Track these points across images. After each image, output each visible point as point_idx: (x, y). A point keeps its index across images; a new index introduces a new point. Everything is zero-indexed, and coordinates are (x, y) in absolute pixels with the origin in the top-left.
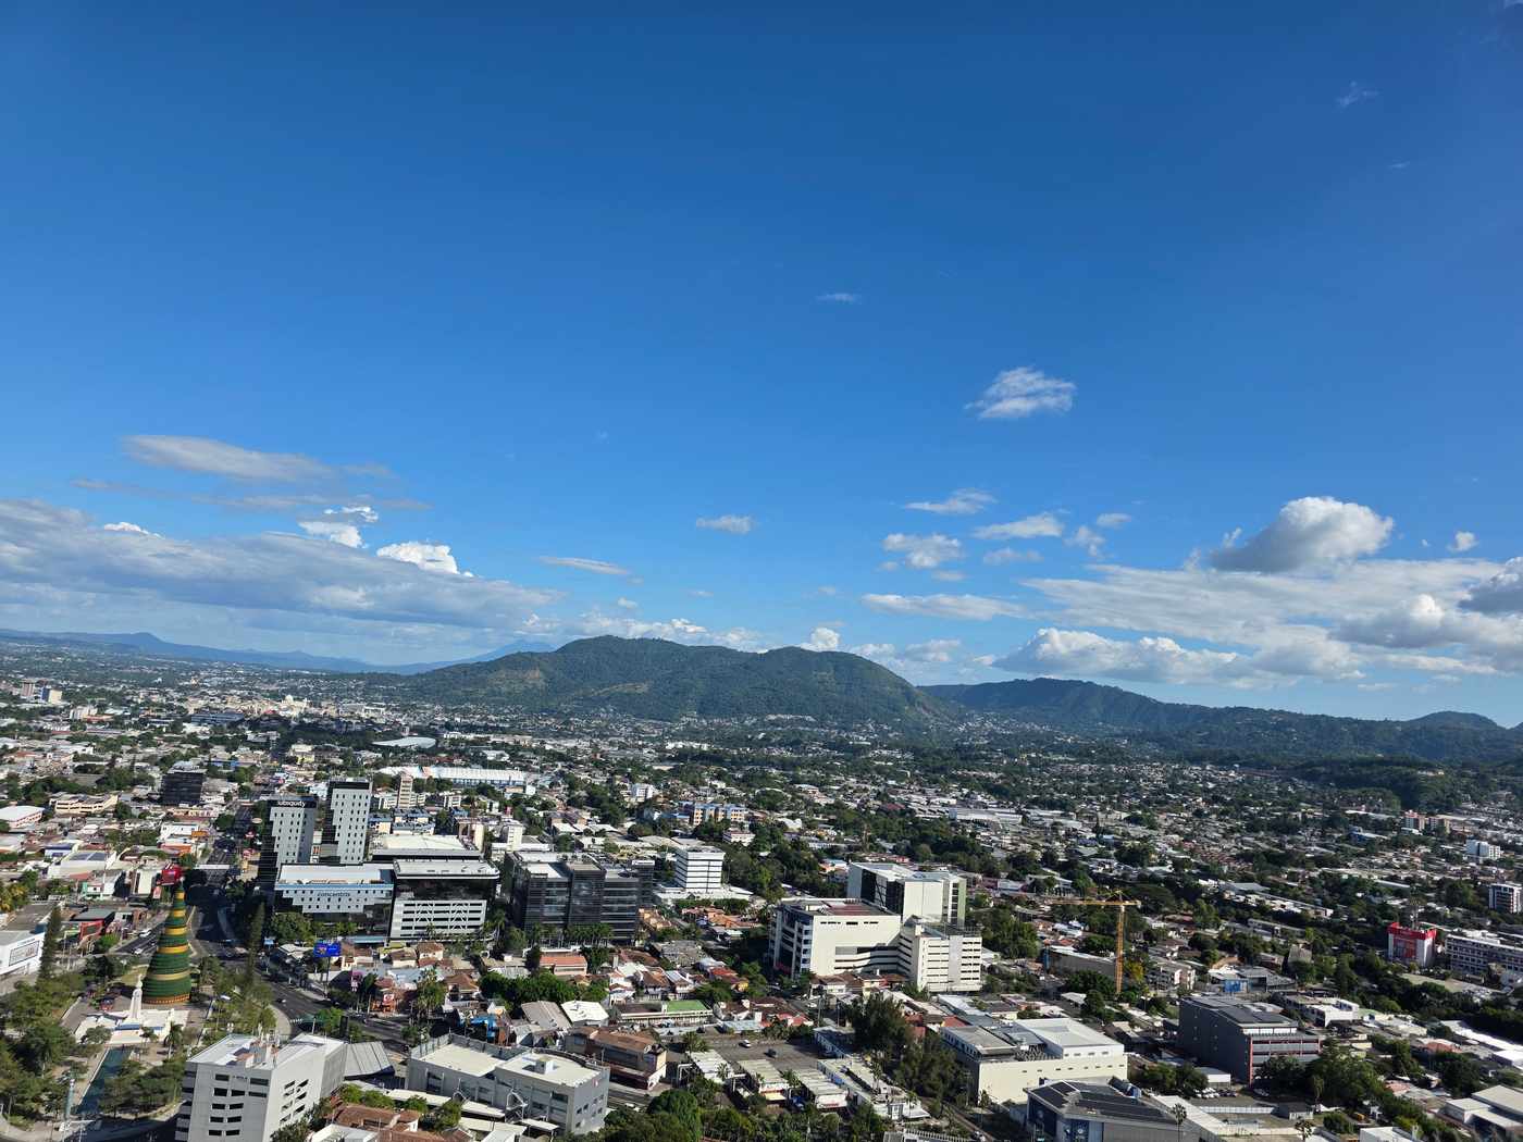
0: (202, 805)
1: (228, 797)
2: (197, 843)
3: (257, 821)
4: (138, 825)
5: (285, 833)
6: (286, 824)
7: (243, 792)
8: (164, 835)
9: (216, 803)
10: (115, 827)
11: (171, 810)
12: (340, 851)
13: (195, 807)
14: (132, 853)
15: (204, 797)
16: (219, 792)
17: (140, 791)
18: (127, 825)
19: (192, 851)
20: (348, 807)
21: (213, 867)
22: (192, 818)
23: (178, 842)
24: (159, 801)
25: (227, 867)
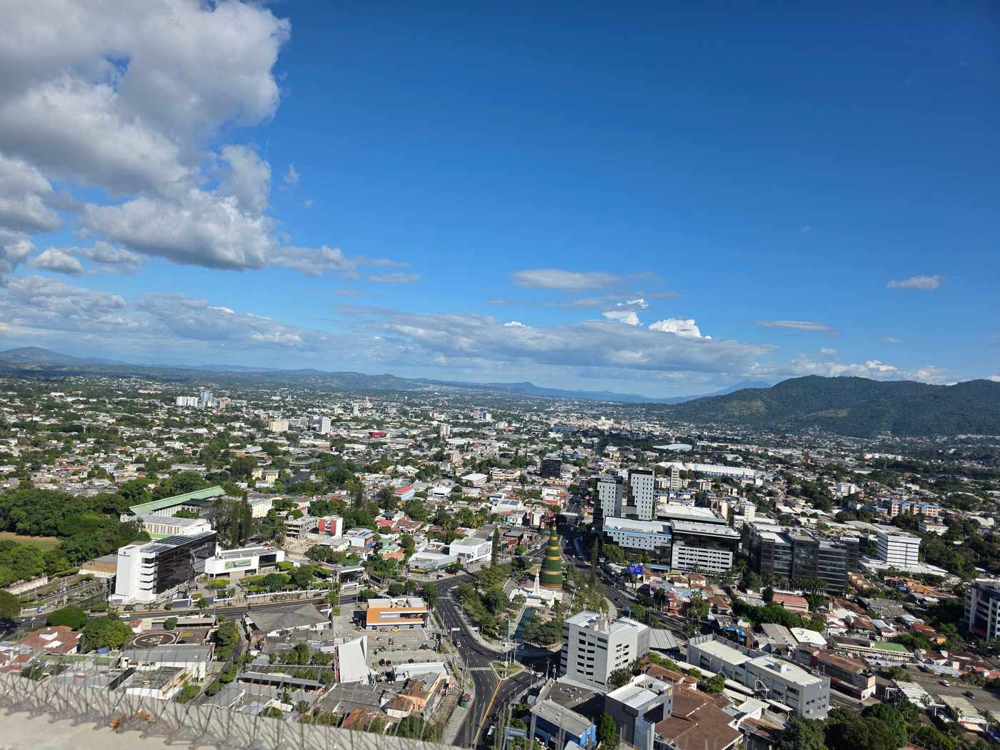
0: (561, 478)
1: (574, 474)
2: (560, 500)
3: (591, 489)
4: (531, 487)
5: (606, 499)
6: (607, 492)
7: (582, 472)
8: (544, 494)
9: (568, 478)
10: (520, 487)
11: (546, 480)
12: (638, 512)
13: (558, 479)
14: (529, 502)
15: (562, 474)
16: (569, 472)
17: (531, 469)
18: (526, 487)
19: (558, 504)
20: (641, 485)
21: (570, 514)
22: (556, 485)
23: (551, 498)
24: (540, 475)
25: (576, 515)
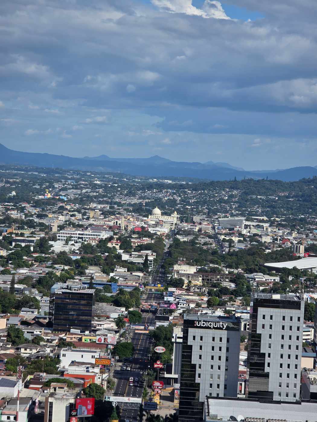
0: (95, 331)
1: (119, 322)
2: (102, 372)
4: (34, 351)
5: (206, 362)
6: (207, 349)
8: (65, 363)
9: (109, 330)
11: (62, 336)
13: (87, 333)
15: (94, 323)
16: (108, 317)
17: (27, 315)
18: (23, 350)
19: (98, 381)
21: (125, 399)
23: (80, 371)
24: (49, 325)
25: (138, 400)
